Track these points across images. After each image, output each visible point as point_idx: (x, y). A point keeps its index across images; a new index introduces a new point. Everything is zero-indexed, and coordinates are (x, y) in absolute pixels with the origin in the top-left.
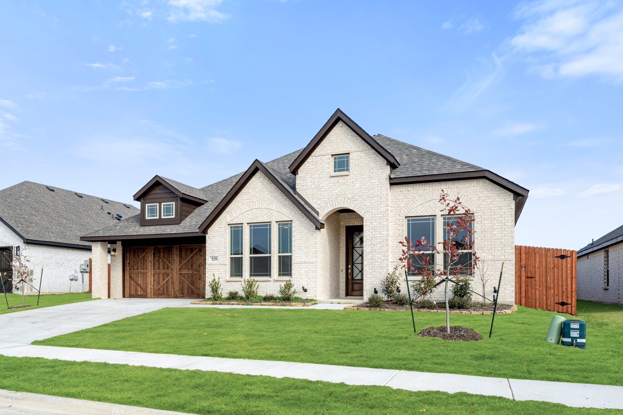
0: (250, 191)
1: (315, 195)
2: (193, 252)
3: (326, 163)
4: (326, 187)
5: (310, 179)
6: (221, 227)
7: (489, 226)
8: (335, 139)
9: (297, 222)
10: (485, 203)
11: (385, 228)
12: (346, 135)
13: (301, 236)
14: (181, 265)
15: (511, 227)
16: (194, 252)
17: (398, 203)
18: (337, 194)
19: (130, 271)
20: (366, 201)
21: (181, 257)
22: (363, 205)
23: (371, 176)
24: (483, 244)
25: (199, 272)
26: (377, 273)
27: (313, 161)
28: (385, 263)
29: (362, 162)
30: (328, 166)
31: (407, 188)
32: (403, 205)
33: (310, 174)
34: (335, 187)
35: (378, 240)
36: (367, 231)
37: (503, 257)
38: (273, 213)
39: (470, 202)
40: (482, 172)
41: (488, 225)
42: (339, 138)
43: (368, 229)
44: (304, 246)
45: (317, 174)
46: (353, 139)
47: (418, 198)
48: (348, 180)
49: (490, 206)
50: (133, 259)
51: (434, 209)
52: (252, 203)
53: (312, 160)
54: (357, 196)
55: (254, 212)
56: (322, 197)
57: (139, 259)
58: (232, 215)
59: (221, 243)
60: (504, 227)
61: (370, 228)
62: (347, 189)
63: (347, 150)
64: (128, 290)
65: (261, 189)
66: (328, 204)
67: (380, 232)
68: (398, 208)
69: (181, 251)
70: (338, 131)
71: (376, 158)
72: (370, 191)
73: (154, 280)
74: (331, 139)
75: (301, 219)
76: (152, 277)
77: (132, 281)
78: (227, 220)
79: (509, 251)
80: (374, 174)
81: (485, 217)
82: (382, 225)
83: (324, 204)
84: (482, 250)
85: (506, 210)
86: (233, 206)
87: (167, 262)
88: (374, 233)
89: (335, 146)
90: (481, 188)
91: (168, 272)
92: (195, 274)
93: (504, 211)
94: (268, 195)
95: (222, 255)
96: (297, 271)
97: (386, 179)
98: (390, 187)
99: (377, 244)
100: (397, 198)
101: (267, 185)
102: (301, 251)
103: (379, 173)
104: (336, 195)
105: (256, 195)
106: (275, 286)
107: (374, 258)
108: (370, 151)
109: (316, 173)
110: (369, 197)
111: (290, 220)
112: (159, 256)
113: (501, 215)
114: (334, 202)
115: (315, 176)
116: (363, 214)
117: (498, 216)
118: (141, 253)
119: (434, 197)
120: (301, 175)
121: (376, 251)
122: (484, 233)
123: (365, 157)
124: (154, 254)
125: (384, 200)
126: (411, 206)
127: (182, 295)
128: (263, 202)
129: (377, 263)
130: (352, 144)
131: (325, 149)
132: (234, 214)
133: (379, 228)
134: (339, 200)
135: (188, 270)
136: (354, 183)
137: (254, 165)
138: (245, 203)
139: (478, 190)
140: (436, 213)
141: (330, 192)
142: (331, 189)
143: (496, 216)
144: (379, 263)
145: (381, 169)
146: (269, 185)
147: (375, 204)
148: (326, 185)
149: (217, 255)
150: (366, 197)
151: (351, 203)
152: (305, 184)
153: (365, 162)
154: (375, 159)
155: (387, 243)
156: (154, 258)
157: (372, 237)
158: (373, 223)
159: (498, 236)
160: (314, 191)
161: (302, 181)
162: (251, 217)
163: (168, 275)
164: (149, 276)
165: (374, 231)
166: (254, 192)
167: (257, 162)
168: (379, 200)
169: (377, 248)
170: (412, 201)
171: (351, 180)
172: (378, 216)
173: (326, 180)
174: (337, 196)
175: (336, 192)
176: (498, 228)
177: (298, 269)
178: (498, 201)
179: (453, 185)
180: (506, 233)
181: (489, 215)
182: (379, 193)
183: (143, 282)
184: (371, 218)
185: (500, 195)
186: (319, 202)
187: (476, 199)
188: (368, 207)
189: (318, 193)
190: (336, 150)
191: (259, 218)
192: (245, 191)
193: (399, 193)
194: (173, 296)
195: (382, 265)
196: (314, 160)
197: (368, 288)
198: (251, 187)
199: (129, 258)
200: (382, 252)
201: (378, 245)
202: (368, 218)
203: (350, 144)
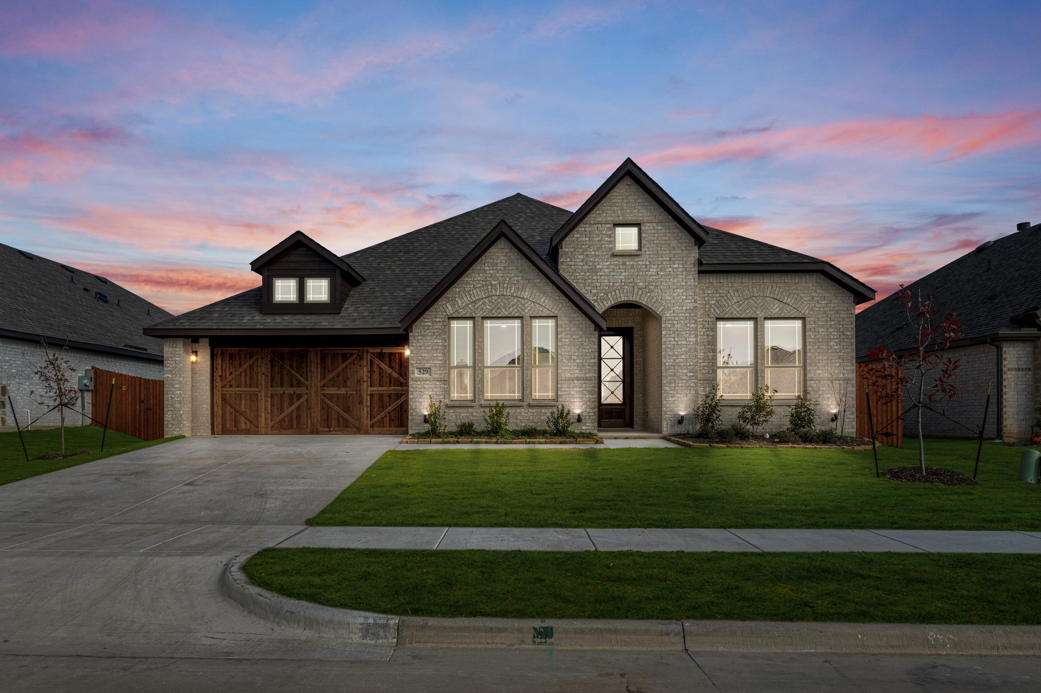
0: (487, 268)
1: (590, 281)
2: (347, 360)
3: (606, 234)
4: (606, 270)
5: (581, 257)
6: (437, 322)
7: (824, 335)
8: (619, 201)
9: (564, 318)
10: (820, 305)
11: (692, 333)
12: (636, 197)
13: (572, 340)
14: (324, 381)
15: (850, 337)
16: (350, 360)
17: (707, 299)
18: (623, 281)
19: (224, 389)
20: (665, 293)
21: (325, 367)
22: (661, 299)
23: (673, 259)
24: (818, 358)
25: (358, 392)
26: (682, 396)
27: (585, 231)
28: (693, 381)
29: (660, 238)
30: (609, 240)
31: (719, 279)
32: (713, 302)
33: (580, 249)
34: (619, 271)
35: (683, 349)
36: (667, 336)
37: (842, 376)
38: (526, 303)
39: (800, 302)
40: (821, 264)
41: (824, 333)
42: (625, 201)
43: (669, 332)
44: (576, 354)
45: (591, 250)
46: (646, 204)
47: (733, 293)
48: (639, 262)
49: (826, 309)
50: (229, 369)
51: (754, 309)
52: (489, 287)
53: (583, 229)
54: (653, 285)
55: (493, 301)
56: (599, 284)
57: (241, 370)
58: (456, 303)
59: (436, 347)
60: (842, 337)
61: (671, 332)
62: (638, 275)
63: (637, 219)
64: (220, 422)
65: (505, 267)
66: (609, 294)
67: (686, 338)
68: (707, 306)
69: (323, 357)
70: (624, 191)
71: (680, 235)
72: (671, 280)
73: (272, 405)
74: (613, 201)
75: (572, 315)
76: (269, 399)
77: (228, 406)
78: (447, 311)
79: (848, 368)
80: (677, 256)
81: (820, 323)
82: (688, 329)
83: (602, 294)
84: (816, 366)
85: (845, 316)
86: (457, 290)
87: (298, 375)
88: (677, 339)
89: (619, 212)
90: (815, 285)
91: (299, 391)
92: (351, 395)
93: (842, 316)
94: (517, 277)
95: (438, 365)
96: (565, 391)
97: (694, 264)
98: (699, 276)
99: (681, 355)
100: (705, 292)
101: (516, 261)
102: (572, 361)
103: (684, 255)
104: (621, 282)
105: (498, 275)
106: (529, 413)
107: (678, 374)
108: (670, 224)
109: (590, 248)
110: (669, 288)
111: (554, 315)
112: (283, 365)
113: (839, 321)
114: (617, 291)
115: (589, 253)
116: (661, 311)
117: (836, 322)
118: (245, 358)
119: (755, 293)
120: (567, 250)
121: (681, 364)
122: (818, 344)
123: (663, 231)
124: (272, 361)
125: (690, 293)
126: (724, 303)
127: (327, 429)
128: (509, 286)
129: (682, 382)
130: (645, 211)
131: (604, 215)
132: (459, 302)
133: (685, 333)
134: (625, 290)
135: (337, 388)
136: (648, 266)
137: (498, 229)
138: (478, 286)
139: (811, 288)
140: (758, 315)
141: (611, 277)
142: (613, 274)
143: (832, 323)
144: (685, 381)
145: (686, 250)
146: (519, 261)
147: (679, 298)
148: (605, 267)
149: (429, 365)
150: (665, 288)
151: (644, 295)
152: (573, 263)
153: (664, 238)
154: (678, 236)
155: (695, 353)
156: (272, 367)
157: (674, 345)
158: (676, 326)
159: (835, 349)
160: (587, 274)
161: (569, 259)
162: (489, 308)
163: (299, 396)
164: (263, 398)
165: (676, 336)
166: (493, 270)
167: (503, 225)
168: (684, 293)
169: (682, 360)
170: (725, 298)
171: (644, 263)
172: (683, 315)
173: (606, 260)
174: (623, 284)
175: (621, 277)
176: (835, 337)
177: (567, 389)
178: (835, 303)
179: (779, 279)
180: (845, 344)
181: (824, 321)
182: (684, 284)
183: (250, 408)
184: (673, 318)
185: (837, 295)
186: (595, 291)
187: (808, 298)
188: (669, 302)
189: (594, 278)
190: (621, 218)
191: (503, 310)
192: (479, 268)
193: (707, 285)
194: (309, 430)
195: (688, 384)
196: (587, 229)
197: (670, 416)
198: (488, 262)
199: (222, 366)
200: (688, 366)
201: (683, 357)
202: (669, 318)
203: (641, 211)
